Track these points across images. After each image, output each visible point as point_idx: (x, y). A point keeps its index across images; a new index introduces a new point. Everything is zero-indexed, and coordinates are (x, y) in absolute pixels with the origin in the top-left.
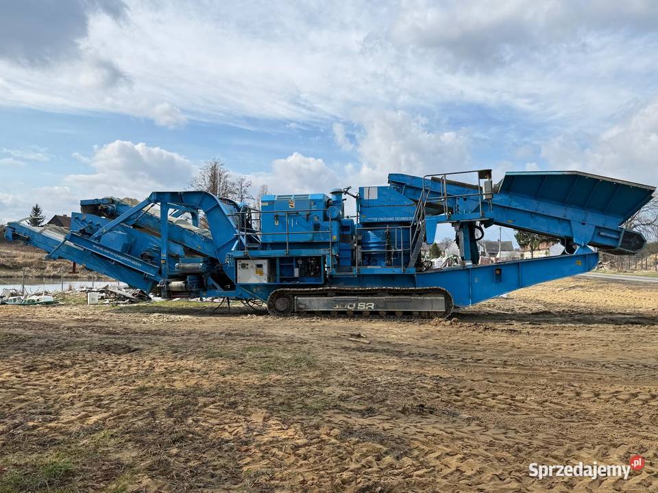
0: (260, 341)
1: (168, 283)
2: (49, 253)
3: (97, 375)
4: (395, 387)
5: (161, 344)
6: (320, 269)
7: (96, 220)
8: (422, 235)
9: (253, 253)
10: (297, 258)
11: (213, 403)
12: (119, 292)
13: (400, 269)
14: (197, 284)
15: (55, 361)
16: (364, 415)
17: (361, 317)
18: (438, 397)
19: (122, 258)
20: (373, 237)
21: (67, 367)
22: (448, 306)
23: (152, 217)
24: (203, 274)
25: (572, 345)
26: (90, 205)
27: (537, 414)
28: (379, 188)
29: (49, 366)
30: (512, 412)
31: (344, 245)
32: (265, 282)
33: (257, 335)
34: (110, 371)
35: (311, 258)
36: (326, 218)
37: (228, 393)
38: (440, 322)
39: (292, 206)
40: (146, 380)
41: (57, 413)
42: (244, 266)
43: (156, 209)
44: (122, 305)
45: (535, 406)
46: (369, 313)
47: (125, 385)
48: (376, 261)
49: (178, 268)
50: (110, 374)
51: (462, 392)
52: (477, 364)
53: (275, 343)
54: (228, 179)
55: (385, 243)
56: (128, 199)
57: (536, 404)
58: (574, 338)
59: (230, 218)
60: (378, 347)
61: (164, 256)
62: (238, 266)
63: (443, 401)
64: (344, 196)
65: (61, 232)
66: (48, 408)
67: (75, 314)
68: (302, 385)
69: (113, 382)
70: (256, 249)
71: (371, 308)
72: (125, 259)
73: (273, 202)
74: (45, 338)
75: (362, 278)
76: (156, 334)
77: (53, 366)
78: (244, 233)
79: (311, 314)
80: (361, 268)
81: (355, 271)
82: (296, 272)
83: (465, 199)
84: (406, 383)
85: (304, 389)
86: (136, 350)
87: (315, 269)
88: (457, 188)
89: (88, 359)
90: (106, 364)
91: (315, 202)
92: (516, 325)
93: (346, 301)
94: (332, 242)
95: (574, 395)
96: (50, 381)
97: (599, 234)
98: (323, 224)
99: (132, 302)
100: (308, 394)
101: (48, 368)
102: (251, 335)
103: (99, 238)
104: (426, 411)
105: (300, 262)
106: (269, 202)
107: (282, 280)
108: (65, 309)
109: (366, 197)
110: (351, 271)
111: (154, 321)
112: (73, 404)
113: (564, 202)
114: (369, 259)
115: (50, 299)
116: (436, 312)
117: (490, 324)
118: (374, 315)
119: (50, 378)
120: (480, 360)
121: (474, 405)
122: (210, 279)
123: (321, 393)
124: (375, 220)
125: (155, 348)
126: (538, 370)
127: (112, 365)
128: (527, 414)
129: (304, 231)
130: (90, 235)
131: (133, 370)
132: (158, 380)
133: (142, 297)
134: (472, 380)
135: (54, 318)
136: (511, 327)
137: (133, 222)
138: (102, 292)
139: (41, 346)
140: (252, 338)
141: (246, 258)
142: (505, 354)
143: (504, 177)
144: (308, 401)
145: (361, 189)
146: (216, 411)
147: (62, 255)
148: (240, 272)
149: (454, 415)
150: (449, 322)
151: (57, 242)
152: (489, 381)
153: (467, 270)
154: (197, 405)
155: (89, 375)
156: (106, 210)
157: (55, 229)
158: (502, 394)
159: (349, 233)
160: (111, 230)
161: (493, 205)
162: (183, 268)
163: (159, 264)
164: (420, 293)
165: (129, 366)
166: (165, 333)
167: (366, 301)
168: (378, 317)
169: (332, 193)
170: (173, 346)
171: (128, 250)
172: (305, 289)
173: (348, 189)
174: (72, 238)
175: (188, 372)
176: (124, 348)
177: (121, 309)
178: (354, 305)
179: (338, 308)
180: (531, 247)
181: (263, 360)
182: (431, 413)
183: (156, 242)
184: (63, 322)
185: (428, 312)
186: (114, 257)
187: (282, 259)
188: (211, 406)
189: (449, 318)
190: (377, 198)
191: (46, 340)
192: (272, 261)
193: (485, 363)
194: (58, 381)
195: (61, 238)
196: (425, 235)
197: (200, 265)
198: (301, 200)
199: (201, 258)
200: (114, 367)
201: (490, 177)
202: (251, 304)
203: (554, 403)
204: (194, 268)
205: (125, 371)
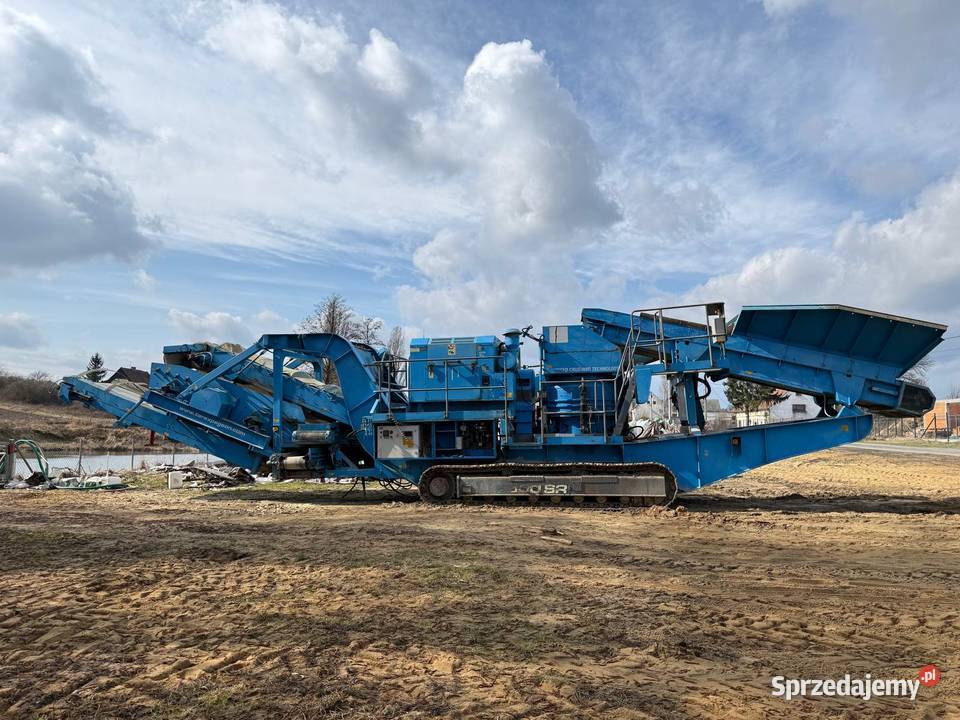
0: (418, 541)
1: (282, 459)
2: (119, 418)
3: (195, 597)
4: (632, 614)
5: (279, 546)
6: (491, 438)
7: (185, 373)
8: (631, 391)
9: (400, 416)
10: (461, 423)
11: (371, 642)
12: (209, 471)
13: (601, 437)
14: (322, 460)
15: (132, 574)
16: (598, 659)
17: (548, 505)
18: (698, 628)
19: (219, 424)
20: (561, 394)
21: (149, 583)
22: (670, 489)
23: (260, 368)
24: (330, 445)
25: (852, 543)
26: (177, 353)
27: (850, 654)
28: (569, 327)
29: (123, 582)
30: (813, 652)
31: (521, 404)
32: (416, 456)
33: (411, 533)
34: (212, 589)
35: (479, 423)
36: (498, 369)
37: (389, 624)
38: (660, 511)
39: (452, 353)
40: (266, 604)
41: (143, 660)
42: (386, 434)
43: (267, 358)
44: (215, 489)
45: (841, 642)
46: (559, 499)
47: (238, 611)
48: (567, 426)
49: (296, 438)
50: (213, 594)
51: (727, 619)
52: (731, 574)
53: (439, 544)
54: (350, 319)
55: (579, 402)
56: (229, 345)
57: (840, 638)
58: (850, 534)
59: (367, 369)
60: (585, 550)
61: (277, 421)
62: (379, 435)
63: (708, 635)
64: (521, 339)
65: (137, 390)
66: (128, 650)
67: (153, 503)
68: (495, 611)
69: (219, 607)
70: (403, 411)
71: (562, 492)
72: (223, 426)
73: (426, 347)
74: (114, 539)
75: (548, 450)
76: (269, 532)
77: (129, 584)
78: (385, 389)
79: (480, 500)
80: (548, 435)
81: (540, 439)
82: (459, 444)
83: (687, 343)
84: (644, 606)
85: (500, 618)
86: (244, 556)
87: (485, 438)
88: (677, 328)
89: (178, 571)
90: (205, 578)
91: (483, 346)
92: (765, 516)
93: (528, 482)
94: (508, 402)
95: (890, 622)
96: (127, 606)
97: (870, 389)
98: (494, 376)
99: (230, 485)
100: (509, 627)
101: (122, 586)
102: (403, 533)
103: (188, 398)
104: (689, 653)
105: (463, 428)
106: (421, 347)
107: (439, 454)
108: (138, 496)
109: (552, 340)
110: (533, 440)
111: (264, 512)
112: (163, 644)
113: (821, 346)
114: (557, 424)
115: (117, 480)
116: (654, 498)
117: (729, 514)
118: (566, 501)
119: (127, 601)
120: (734, 568)
121: (755, 640)
122: (340, 452)
123: (527, 624)
124: (566, 370)
125: (271, 554)
126: (821, 582)
127: (213, 580)
128: (836, 655)
129: (469, 385)
130: (176, 393)
131: (245, 587)
132: (284, 603)
133: (243, 478)
134: (735, 600)
135: (123, 508)
136: (760, 519)
137: (234, 376)
138: (186, 471)
139: (110, 550)
140: (407, 537)
141: (391, 423)
142: (765, 558)
143: (739, 313)
144: (511, 638)
145: (546, 330)
146: (380, 655)
147: (137, 420)
148: (382, 442)
149: (733, 658)
150: (673, 512)
151: (131, 404)
152: (758, 601)
153: (695, 439)
154: (347, 644)
155: (183, 595)
156: (198, 360)
157: (128, 385)
158: (787, 622)
159: (529, 388)
160: (204, 387)
161: (726, 350)
162: (304, 438)
163: (271, 433)
164: (630, 471)
165: (239, 582)
166: (280, 530)
167: (556, 482)
168: (572, 504)
169: (506, 335)
170: (296, 550)
171: (228, 413)
172: (472, 466)
173: (528, 329)
174: (151, 398)
175: (324, 590)
176: (226, 553)
177: (215, 495)
178: (540, 488)
179: (516, 492)
180: (747, 407)
181: (429, 571)
182: (698, 655)
183: (266, 401)
184: (138, 515)
185: (643, 498)
186: (208, 423)
187: (439, 424)
188: (371, 647)
189: (673, 507)
190: (566, 341)
191: (116, 541)
192: (425, 428)
193: (743, 572)
194: (139, 606)
195: (135, 398)
196: (636, 391)
197: (325, 433)
198: (463, 344)
199: (328, 425)
200: (217, 583)
201: (722, 312)
202: (395, 487)
203: (867, 636)
204: (318, 438)
205: (234, 589)
